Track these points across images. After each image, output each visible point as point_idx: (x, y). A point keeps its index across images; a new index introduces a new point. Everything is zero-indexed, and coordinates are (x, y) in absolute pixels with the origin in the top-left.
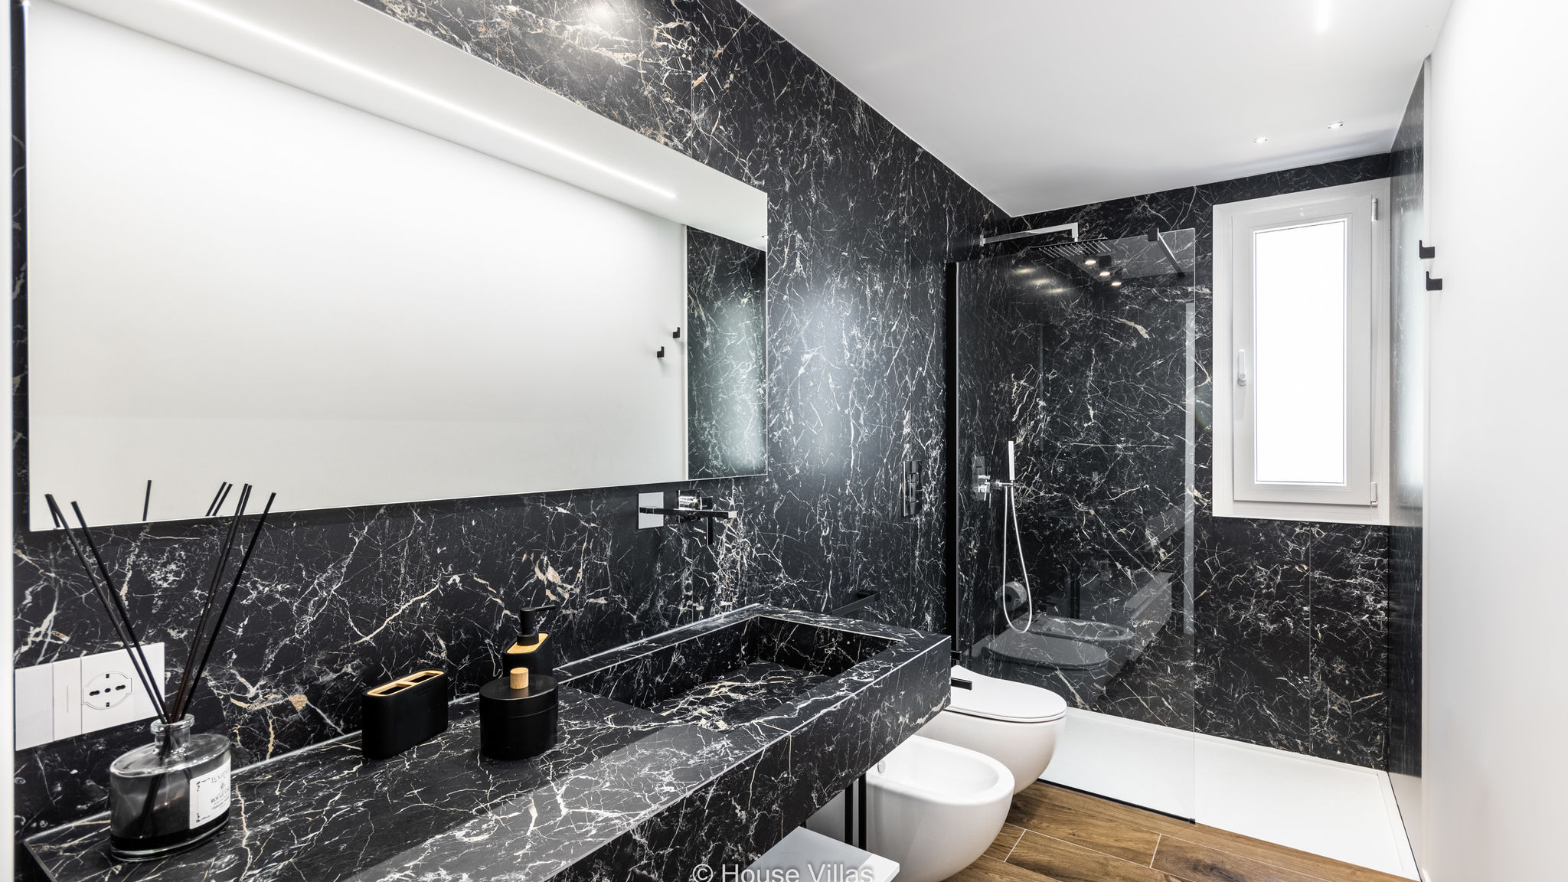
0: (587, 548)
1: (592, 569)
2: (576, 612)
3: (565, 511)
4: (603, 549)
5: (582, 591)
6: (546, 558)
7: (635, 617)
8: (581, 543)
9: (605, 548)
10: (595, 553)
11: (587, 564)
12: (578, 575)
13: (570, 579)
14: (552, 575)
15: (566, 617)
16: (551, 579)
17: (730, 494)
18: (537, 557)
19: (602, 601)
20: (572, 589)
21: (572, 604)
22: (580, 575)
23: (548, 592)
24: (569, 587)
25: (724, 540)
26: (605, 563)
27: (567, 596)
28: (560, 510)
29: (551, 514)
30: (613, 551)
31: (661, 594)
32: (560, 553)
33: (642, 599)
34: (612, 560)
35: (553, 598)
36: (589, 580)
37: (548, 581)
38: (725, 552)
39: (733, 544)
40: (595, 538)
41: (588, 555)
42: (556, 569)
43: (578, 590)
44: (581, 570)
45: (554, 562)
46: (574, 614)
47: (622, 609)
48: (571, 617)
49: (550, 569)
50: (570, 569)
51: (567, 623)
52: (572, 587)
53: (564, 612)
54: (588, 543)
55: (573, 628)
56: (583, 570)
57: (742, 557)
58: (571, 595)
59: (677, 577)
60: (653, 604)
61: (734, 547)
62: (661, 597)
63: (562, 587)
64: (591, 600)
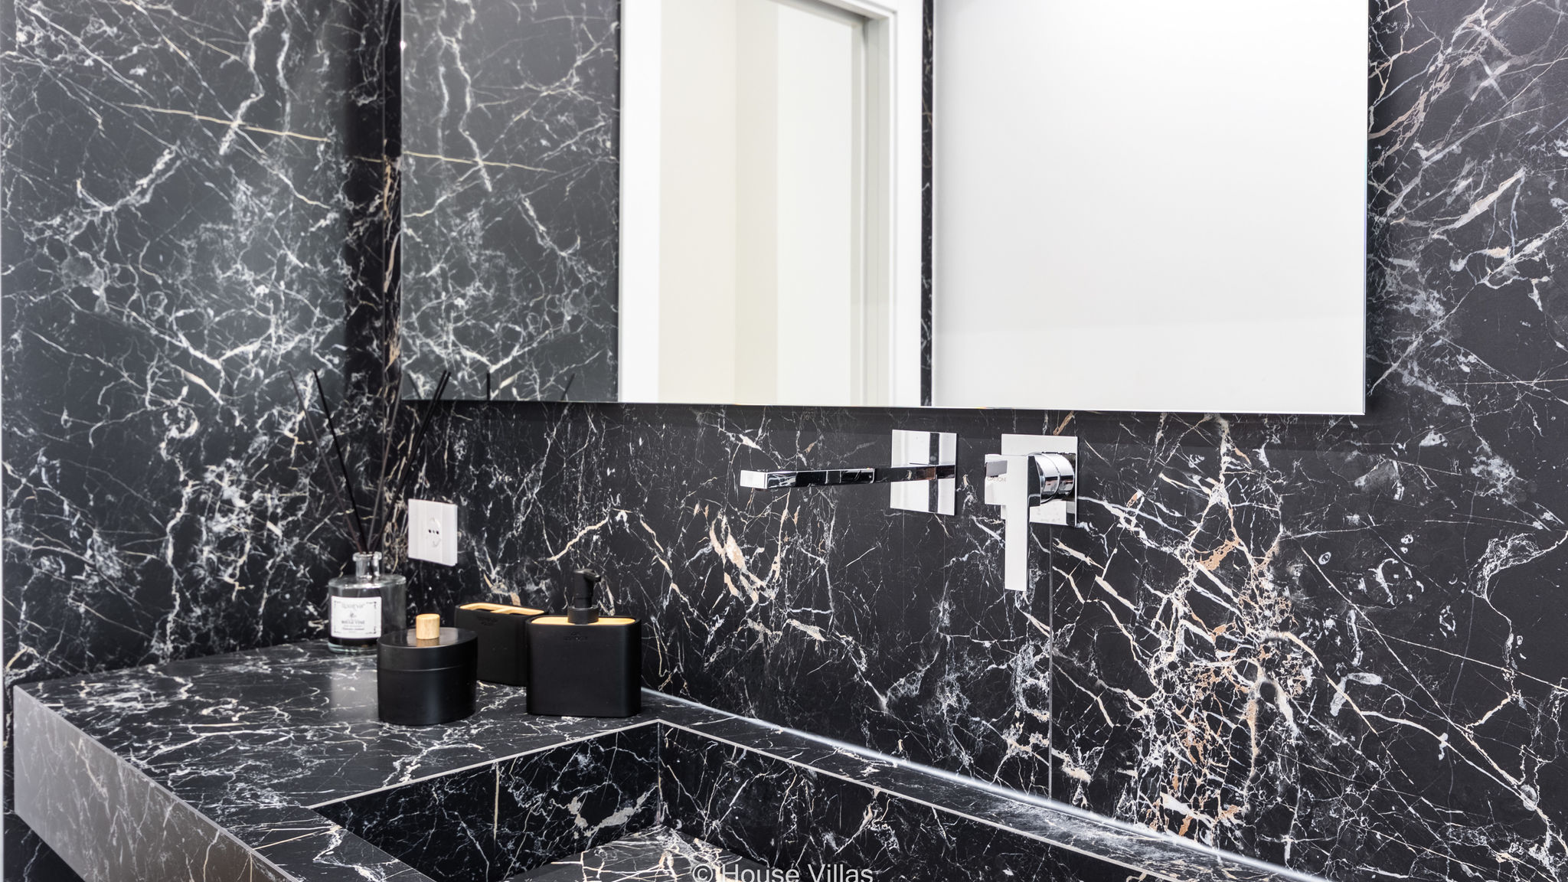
0: (789, 521)
1: (796, 564)
2: (769, 632)
3: (753, 445)
4: (818, 533)
5: (780, 596)
6: (725, 520)
7: (884, 701)
8: (778, 508)
9: (822, 531)
10: (803, 534)
11: (789, 552)
12: (774, 567)
13: (760, 568)
14: (731, 551)
15: (753, 634)
16: (731, 557)
17: (1210, 469)
18: (713, 515)
19: (814, 632)
20: (762, 588)
21: (763, 614)
22: (776, 567)
23: (727, 579)
24: (759, 583)
25: (1180, 607)
26: (822, 561)
27: (755, 597)
28: (747, 441)
29: (734, 446)
30: (837, 542)
31: (952, 677)
32: (745, 518)
33: (904, 668)
34: (833, 557)
35: (734, 591)
36: (792, 583)
37: (728, 561)
38: (1180, 645)
39: (1221, 630)
40: (804, 505)
41: (791, 535)
42: (740, 543)
43: (771, 594)
44: (777, 559)
45: (736, 529)
46: (766, 635)
47: (855, 670)
48: (761, 638)
49: (731, 539)
50: (760, 550)
51: (753, 647)
52: (764, 584)
53: (751, 624)
54: (792, 511)
55: (763, 661)
56: (782, 561)
57: (1268, 692)
58: (762, 599)
59: (999, 655)
60: (928, 692)
61: (1223, 644)
62: (949, 684)
63: (748, 578)
64: (795, 623)
